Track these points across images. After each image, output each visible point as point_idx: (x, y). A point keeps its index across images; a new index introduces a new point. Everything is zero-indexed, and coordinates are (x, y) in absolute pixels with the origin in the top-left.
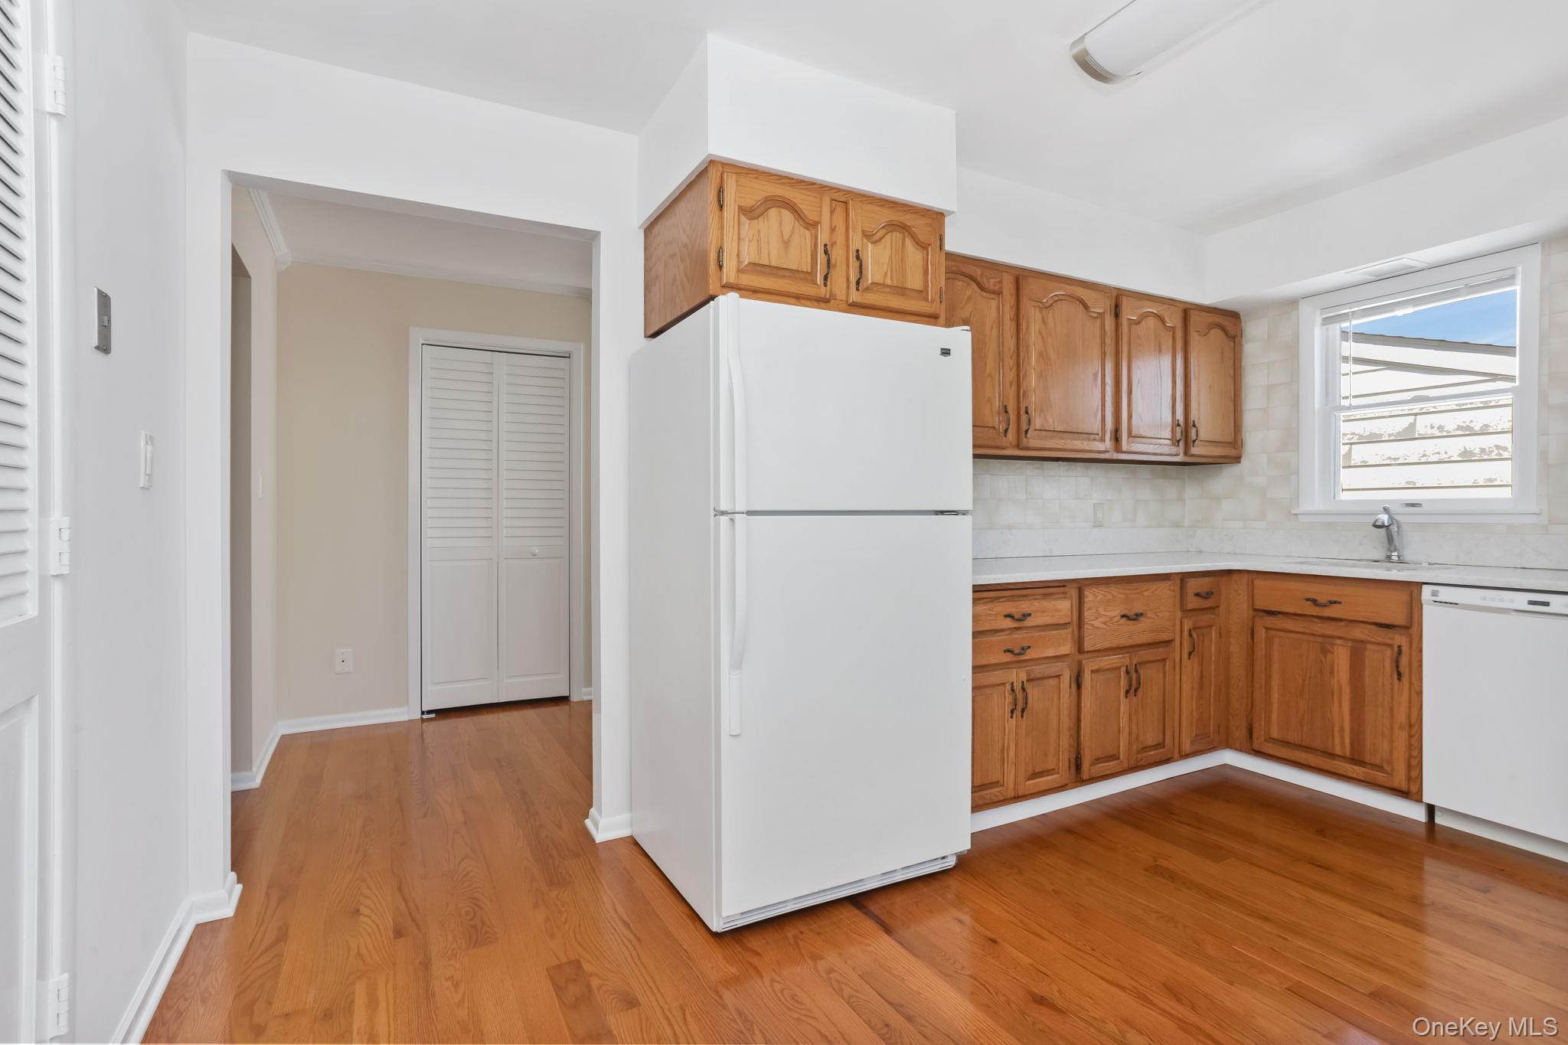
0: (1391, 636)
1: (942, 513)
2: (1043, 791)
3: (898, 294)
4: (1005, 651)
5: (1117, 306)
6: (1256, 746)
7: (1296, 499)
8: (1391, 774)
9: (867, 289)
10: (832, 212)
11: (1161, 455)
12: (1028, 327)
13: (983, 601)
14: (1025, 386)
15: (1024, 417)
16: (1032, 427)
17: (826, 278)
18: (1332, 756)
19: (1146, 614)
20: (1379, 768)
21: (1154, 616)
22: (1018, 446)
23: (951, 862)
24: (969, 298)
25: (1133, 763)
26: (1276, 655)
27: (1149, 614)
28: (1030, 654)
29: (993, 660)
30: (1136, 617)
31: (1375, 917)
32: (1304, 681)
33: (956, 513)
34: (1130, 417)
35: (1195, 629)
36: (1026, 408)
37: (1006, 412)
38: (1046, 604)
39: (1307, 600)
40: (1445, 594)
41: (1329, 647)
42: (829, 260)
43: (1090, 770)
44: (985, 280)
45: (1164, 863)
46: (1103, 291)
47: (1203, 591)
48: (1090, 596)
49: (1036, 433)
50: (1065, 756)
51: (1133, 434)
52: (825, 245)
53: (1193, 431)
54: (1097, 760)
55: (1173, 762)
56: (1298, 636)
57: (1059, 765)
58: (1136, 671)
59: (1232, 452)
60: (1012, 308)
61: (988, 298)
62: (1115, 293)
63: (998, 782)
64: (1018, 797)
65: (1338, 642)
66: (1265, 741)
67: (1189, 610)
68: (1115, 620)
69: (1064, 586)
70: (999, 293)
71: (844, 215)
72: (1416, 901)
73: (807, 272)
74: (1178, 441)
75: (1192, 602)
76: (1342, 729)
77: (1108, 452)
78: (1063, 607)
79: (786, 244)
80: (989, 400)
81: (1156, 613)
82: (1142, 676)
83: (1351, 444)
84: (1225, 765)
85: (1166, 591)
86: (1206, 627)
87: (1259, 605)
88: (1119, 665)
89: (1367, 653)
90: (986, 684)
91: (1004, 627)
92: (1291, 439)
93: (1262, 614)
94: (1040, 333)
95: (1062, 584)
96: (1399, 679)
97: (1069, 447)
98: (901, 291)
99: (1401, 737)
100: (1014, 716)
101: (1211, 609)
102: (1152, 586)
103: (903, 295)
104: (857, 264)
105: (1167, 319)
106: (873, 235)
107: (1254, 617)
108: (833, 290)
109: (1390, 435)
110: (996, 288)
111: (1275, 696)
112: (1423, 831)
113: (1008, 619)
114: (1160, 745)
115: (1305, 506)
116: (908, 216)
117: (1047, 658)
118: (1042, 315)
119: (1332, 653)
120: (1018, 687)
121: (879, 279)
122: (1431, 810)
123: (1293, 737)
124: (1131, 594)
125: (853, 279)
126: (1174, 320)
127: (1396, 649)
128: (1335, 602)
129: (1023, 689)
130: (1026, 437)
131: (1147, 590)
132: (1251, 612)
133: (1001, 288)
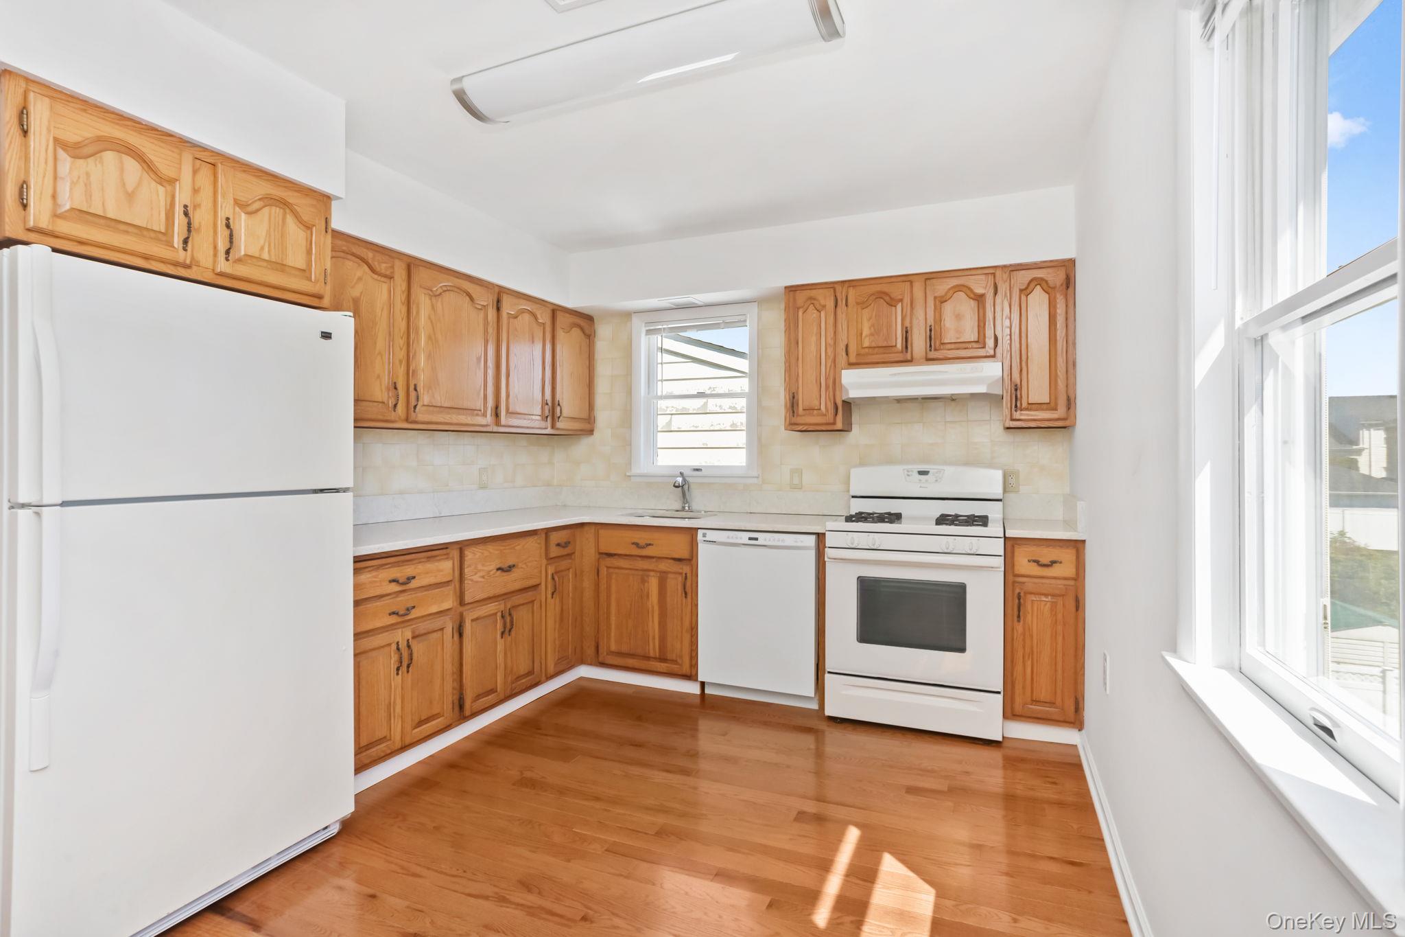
0: (681, 566)
1: (322, 491)
2: (429, 736)
3: (277, 270)
4: (390, 614)
5: (498, 301)
6: (601, 659)
7: (629, 464)
8: (681, 665)
9: (239, 260)
10: (195, 172)
11: (533, 428)
12: (418, 313)
13: (367, 570)
14: (414, 365)
15: (413, 394)
16: (420, 403)
17: (186, 241)
18: (648, 658)
19: (518, 565)
20: (674, 662)
21: (524, 566)
22: (407, 420)
23: (335, 830)
24: (360, 279)
25: (508, 692)
26: (614, 588)
27: (520, 565)
28: (414, 614)
29: (378, 623)
30: (509, 569)
31: (665, 774)
32: (631, 605)
33: (337, 490)
34: (508, 396)
35: (556, 573)
36: (415, 385)
37: (396, 388)
38: (430, 566)
39: (633, 544)
40: (711, 535)
41: (646, 578)
42: (189, 224)
43: (471, 707)
44: (376, 263)
45: (528, 774)
46: (486, 287)
47: (562, 541)
48: (470, 554)
49: (425, 408)
50: (450, 698)
51: (510, 410)
52: (186, 206)
53: (558, 409)
54: (478, 697)
55: (541, 684)
56: (627, 571)
57: (443, 709)
58: (510, 615)
59: (587, 426)
60: (403, 292)
61: (380, 281)
62: (497, 290)
63: (385, 737)
64: (405, 747)
65: (652, 574)
66: (607, 654)
67: (551, 558)
68: (492, 573)
69: (447, 548)
70: (391, 278)
71: (212, 178)
72: (693, 755)
73: (160, 232)
74: (547, 417)
75: (555, 551)
76: (654, 638)
77: (489, 425)
78: (445, 568)
79: (130, 196)
80: (379, 377)
81: (525, 563)
82: (515, 618)
83: (672, 414)
84: (581, 679)
85: (532, 544)
86: (565, 570)
87: (603, 549)
88: (496, 611)
89: (668, 580)
90: (370, 648)
91: (389, 592)
92: (627, 418)
93: (604, 556)
94: (430, 318)
95: (445, 547)
96: (686, 597)
97: (455, 421)
98: (280, 267)
99: (687, 638)
100: (400, 672)
101: (569, 555)
102: (522, 541)
103: (283, 271)
104: (227, 232)
105: (539, 316)
106: (248, 205)
107: (599, 559)
108: (195, 255)
109: (694, 410)
110: (388, 273)
111: (613, 618)
112: (698, 701)
113: (393, 584)
114: (531, 673)
115: (636, 470)
116: (290, 193)
117: (430, 614)
118: (432, 302)
119: (648, 582)
120: (403, 645)
121: (254, 251)
122: (703, 684)
123: (625, 649)
124: (505, 549)
125: (222, 248)
126: (544, 317)
127: (684, 575)
128: (650, 545)
129: (409, 646)
130: (414, 412)
131: (519, 545)
132: (597, 556)
133: (393, 273)
